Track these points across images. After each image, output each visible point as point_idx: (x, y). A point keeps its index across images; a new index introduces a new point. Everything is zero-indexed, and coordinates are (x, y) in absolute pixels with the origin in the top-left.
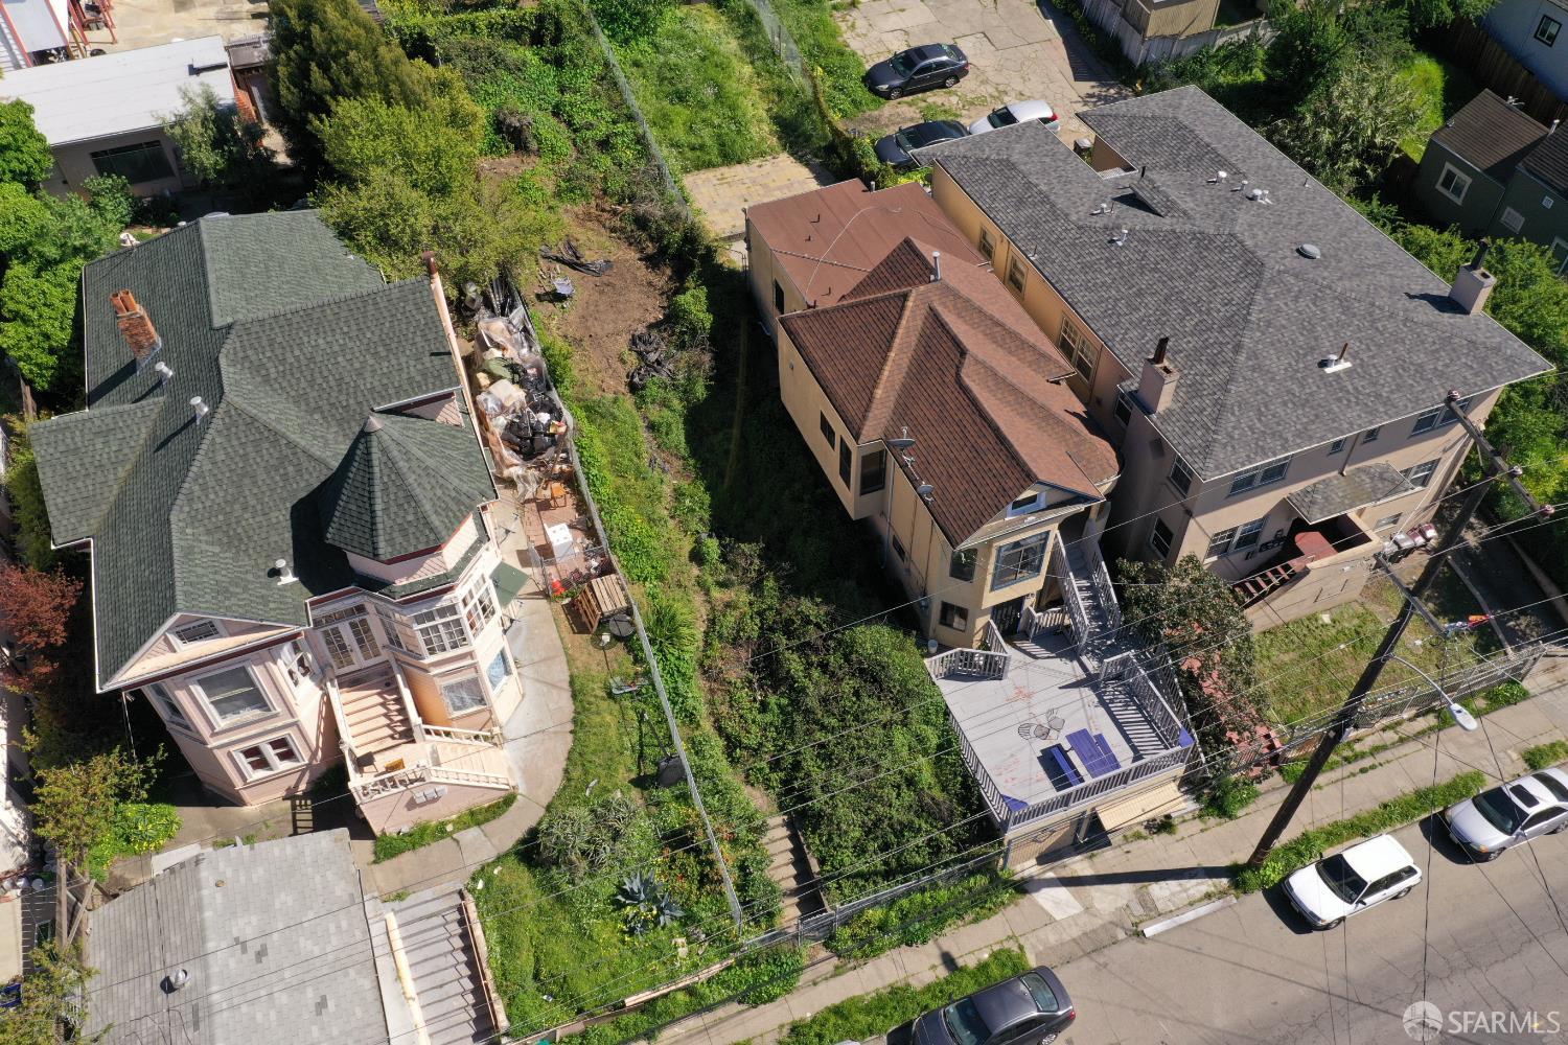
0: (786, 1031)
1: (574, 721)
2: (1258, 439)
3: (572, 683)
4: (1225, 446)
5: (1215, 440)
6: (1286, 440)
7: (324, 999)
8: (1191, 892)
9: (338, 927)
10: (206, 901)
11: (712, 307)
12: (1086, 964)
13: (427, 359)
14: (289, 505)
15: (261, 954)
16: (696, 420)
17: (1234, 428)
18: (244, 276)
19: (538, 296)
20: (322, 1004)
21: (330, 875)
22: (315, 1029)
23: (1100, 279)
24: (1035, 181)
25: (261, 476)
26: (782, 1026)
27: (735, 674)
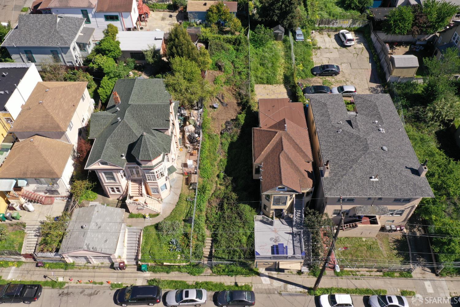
0: (195, 283)
1: (177, 203)
2: (344, 191)
3: (180, 195)
4: (335, 190)
5: (333, 188)
6: (351, 193)
7: (107, 240)
8: (297, 289)
9: (115, 228)
10: (94, 214)
11: (246, 120)
12: (265, 295)
13: (165, 121)
14: (129, 144)
15: (99, 227)
16: (232, 145)
17: (340, 186)
18: (140, 93)
19: (210, 106)
20: (106, 241)
21: (118, 217)
22: (103, 245)
23: (330, 140)
24: (329, 111)
25: (125, 136)
26: (194, 281)
27: (214, 204)
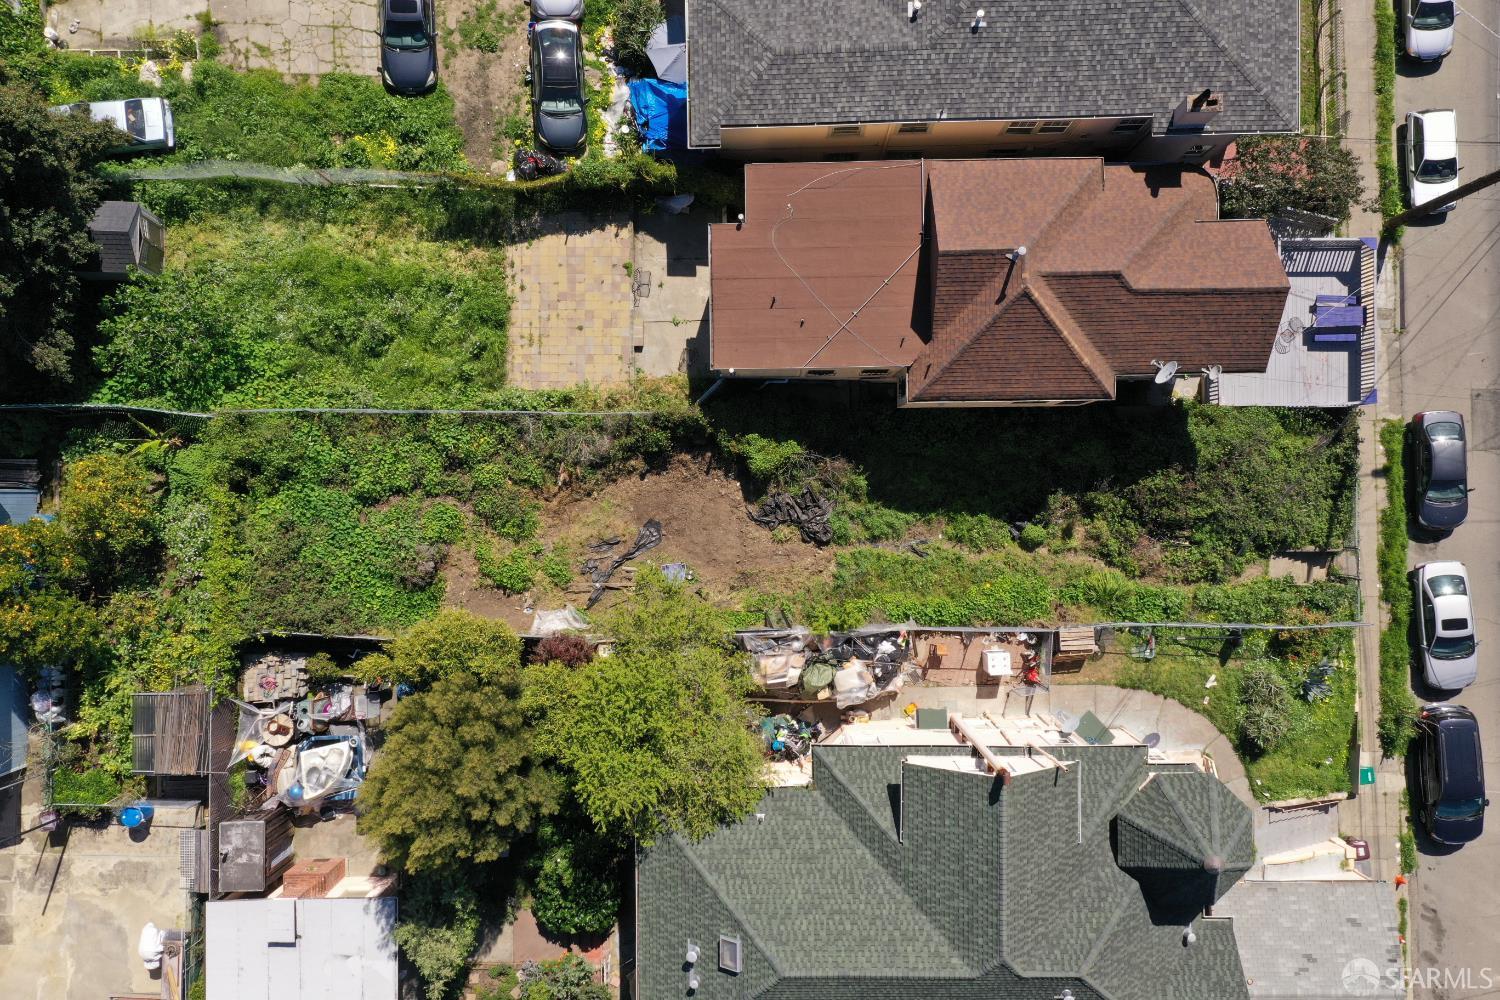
0: (1383, 605)
3: (1123, 686)
4: (1273, 90)
5: (1266, 96)
7: (1349, 920)
8: (1389, 278)
9: (1294, 903)
10: (1263, 993)
12: (1408, 380)
15: (1309, 958)
17: (1261, 70)
20: (1353, 922)
21: (1249, 903)
22: (1370, 929)
23: (1016, 71)
